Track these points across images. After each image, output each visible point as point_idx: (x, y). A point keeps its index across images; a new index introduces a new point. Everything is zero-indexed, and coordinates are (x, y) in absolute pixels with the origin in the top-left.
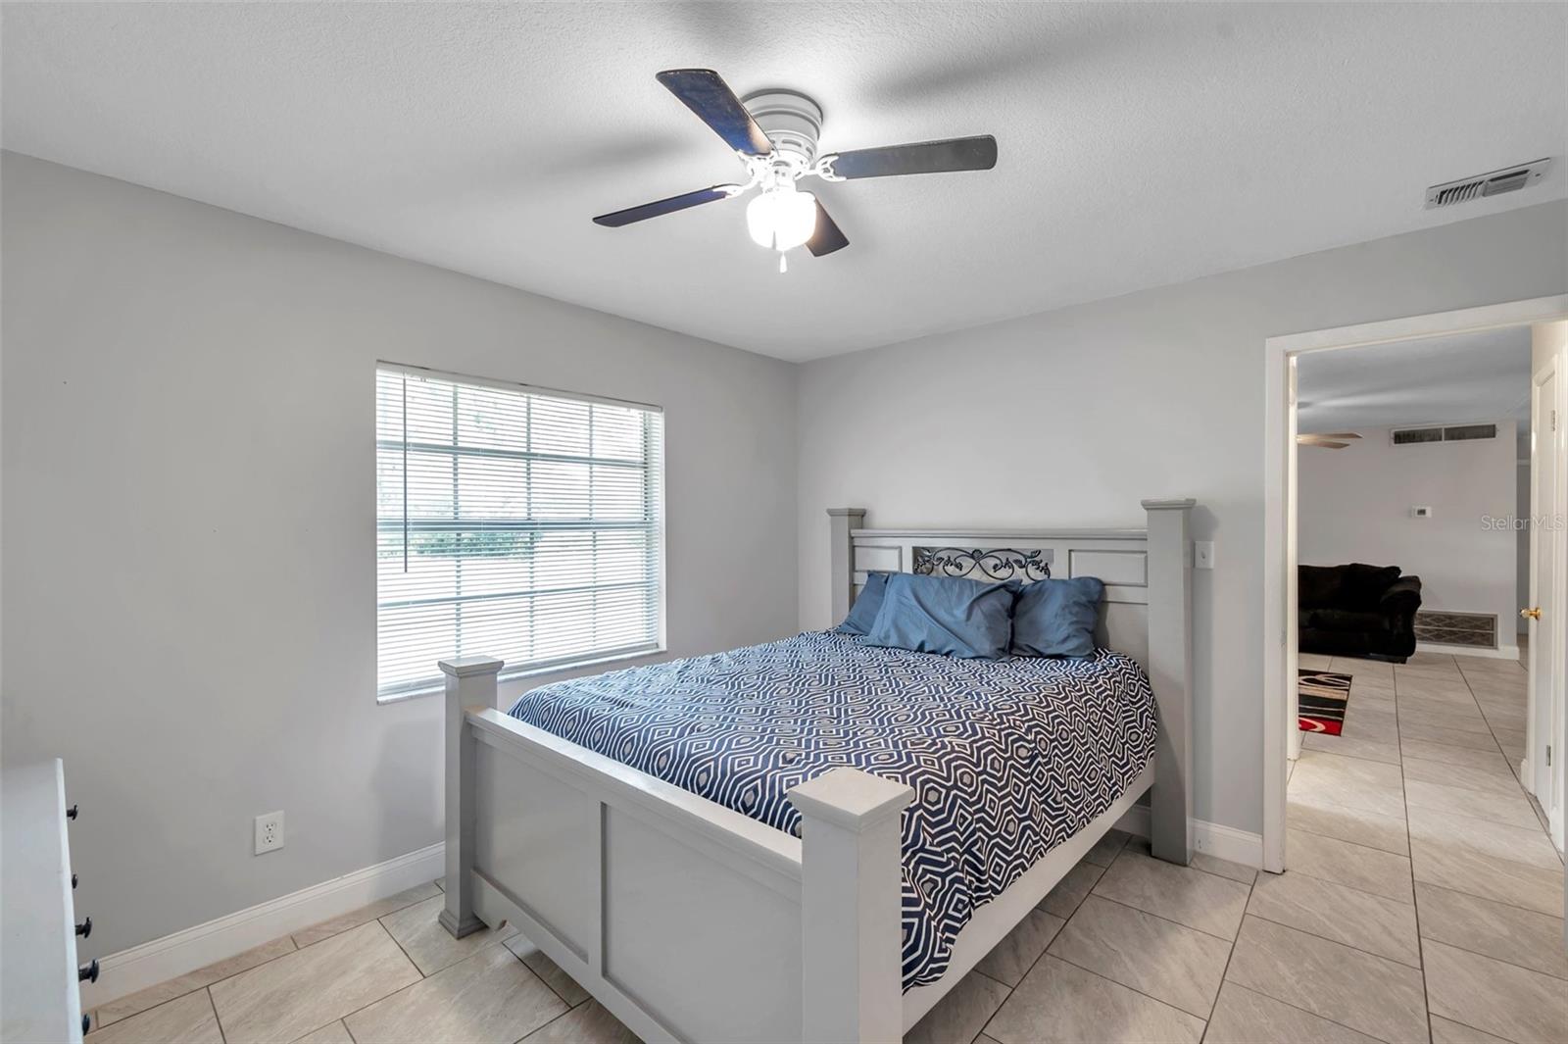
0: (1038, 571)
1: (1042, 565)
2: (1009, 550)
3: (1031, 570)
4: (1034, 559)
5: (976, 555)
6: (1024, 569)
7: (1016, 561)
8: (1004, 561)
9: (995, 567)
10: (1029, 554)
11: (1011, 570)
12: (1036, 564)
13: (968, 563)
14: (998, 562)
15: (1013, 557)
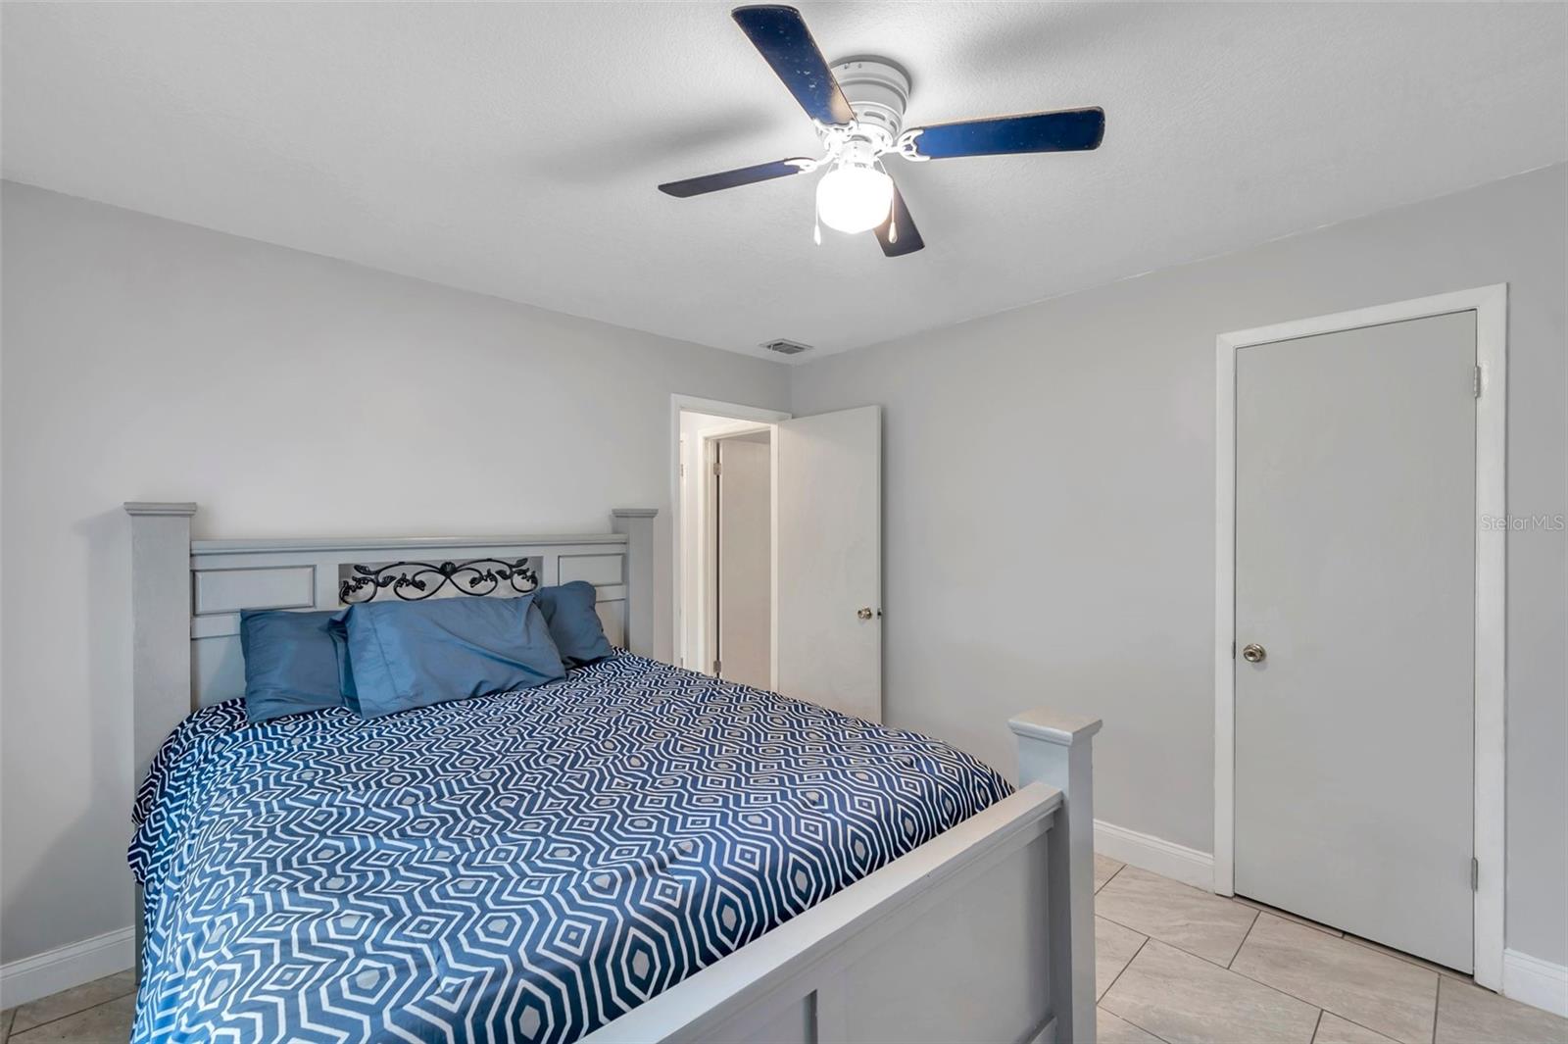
0: (525, 580)
1: (529, 574)
2: (489, 560)
3: (517, 580)
4: (520, 567)
5: (447, 570)
6: (509, 581)
7: (499, 573)
8: (485, 573)
9: (473, 582)
10: (514, 563)
11: (494, 583)
12: (522, 573)
13: (433, 579)
14: (477, 575)
15: (494, 568)
